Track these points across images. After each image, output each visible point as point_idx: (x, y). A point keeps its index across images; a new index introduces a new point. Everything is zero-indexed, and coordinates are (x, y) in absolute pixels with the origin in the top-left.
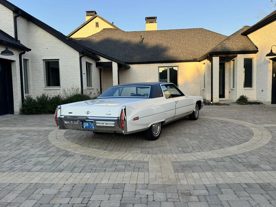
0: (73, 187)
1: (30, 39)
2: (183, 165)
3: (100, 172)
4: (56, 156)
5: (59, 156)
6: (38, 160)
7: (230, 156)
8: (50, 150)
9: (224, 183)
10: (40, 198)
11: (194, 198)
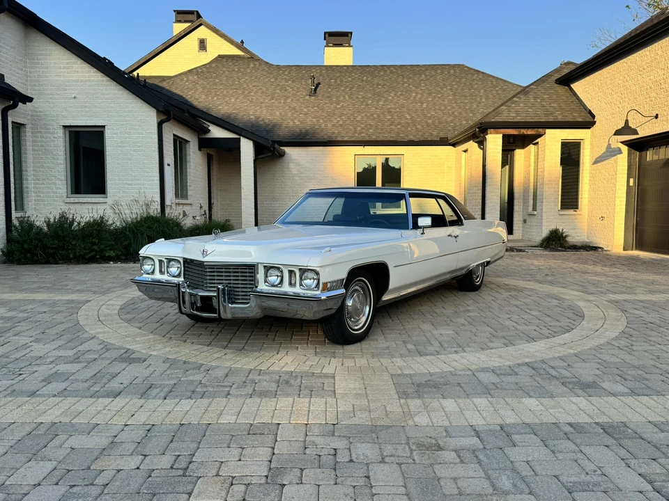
0: (149, 431)
1: (31, 73)
2: (418, 382)
3: (214, 397)
4: (99, 362)
5: (109, 361)
6: (55, 370)
7: (531, 362)
8: (86, 347)
9: (520, 421)
10: (64, 458)
11: (449, 456)
